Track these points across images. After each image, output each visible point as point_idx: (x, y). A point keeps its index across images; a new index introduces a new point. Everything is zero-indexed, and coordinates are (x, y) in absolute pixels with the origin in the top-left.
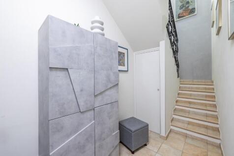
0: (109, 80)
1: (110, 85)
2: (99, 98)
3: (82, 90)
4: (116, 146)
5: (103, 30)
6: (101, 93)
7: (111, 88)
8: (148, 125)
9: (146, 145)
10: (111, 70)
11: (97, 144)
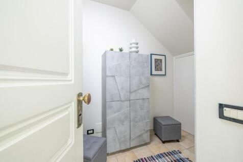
0: (141, 82)
1: (142, 86)
2: (134, 94)
3: (122, 88)
4: (147, 131)
5: (137, 48)
6: (135, 91)
7: (142, 88)
8: (180, 124)
9: (178, 141)
10: (143, 75)
11: (132, 123)
